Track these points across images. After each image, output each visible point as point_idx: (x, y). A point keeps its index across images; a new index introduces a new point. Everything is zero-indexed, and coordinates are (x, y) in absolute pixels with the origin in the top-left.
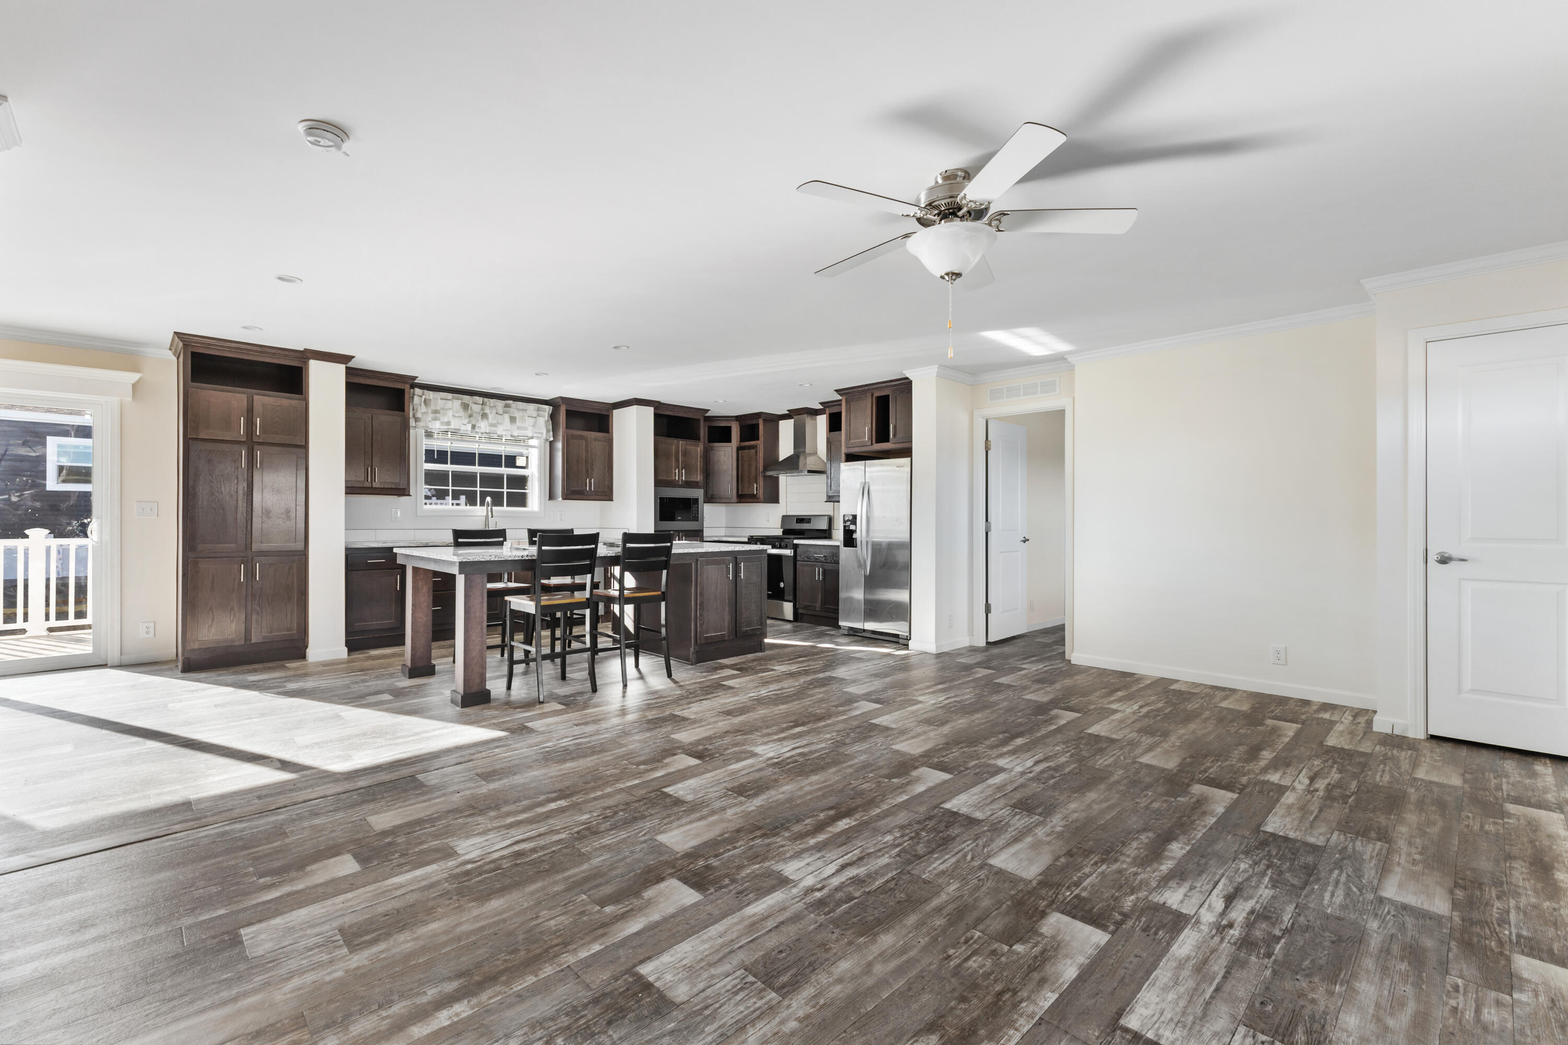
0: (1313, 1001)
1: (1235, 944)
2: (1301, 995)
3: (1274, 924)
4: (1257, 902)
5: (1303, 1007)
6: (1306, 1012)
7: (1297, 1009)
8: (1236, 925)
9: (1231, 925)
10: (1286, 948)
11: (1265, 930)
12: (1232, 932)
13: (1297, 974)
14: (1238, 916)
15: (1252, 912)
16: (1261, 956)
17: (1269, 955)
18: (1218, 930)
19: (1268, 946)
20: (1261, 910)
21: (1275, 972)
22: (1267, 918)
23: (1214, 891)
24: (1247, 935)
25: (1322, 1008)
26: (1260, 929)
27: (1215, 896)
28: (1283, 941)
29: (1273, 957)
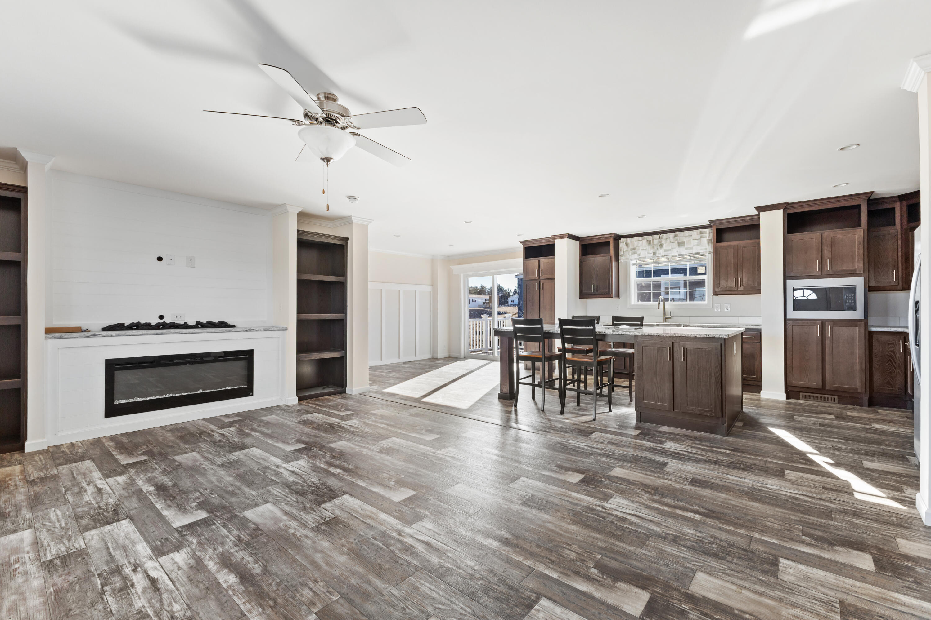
0: (61, 576)
1: (122, 566)
2: (69, 574)
3: (114, 590)
4: (137, 593)
5: (64, 570)
6: (61, 571)
7: (66, 568)
8: (132, 573)
9: (134, 570)
10: (94, 587)
11: (115, 583)
12: (130, 569)
13: (78, 579)
14: (137, 578)
15: (133, 585)
16: (103, 572)
17: (100, 575)
18: (138, 564)
19: (105, 578)
20: (129, 591)
21: (90, 571)
22: (121, 590)
23: (167, 577)
24: (121, 574)
25: (54, 577)
26: (118, 581)
27: (163, 575)
28: (100, 587)
29: (97, 576)
